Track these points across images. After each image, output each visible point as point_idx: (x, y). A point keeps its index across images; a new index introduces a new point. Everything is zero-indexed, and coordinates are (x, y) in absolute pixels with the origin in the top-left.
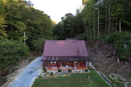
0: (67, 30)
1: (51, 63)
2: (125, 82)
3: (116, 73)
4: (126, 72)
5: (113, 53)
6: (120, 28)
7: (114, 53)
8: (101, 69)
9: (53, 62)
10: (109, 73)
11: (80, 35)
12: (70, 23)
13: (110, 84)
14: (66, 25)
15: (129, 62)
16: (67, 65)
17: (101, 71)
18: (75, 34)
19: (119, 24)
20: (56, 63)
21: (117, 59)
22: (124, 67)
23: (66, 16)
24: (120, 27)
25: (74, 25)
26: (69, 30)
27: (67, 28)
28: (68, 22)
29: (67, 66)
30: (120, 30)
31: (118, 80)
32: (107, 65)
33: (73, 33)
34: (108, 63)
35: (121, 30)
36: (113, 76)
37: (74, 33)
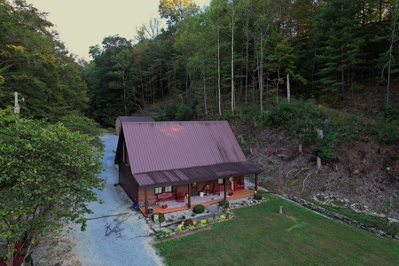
0: (113, 90)
1: (157, 192)
2: (350, 204)
3: (323, 190)
4: (342, 185)
5: (298, 149)
6: (289, 91)
7: (300, 149)
8: (285, 188)
9: (163, 189)
10: (309, 194)
11: (154, 106)
12: (120, 69)
13: (326, 214)
14: (111, 73)
15: (340, 164)
16: (202, 191)
17: (286, 192)
18: (138, 103)
19: (286, 80)
20: (170, 190)
21: (316, 160)
22: (333, 175)
23: (104, 43)
24: (288, 88)
25: (135, 74)
26: (120, 91)
27: (112, 85)
28: (116, 66)
29: (202, 194)
30: (289, 95)
31: (335, 202)
32: (296, 178)
33: (133, 100)
34: (295, 173)
35: (291, 94)
36: (321, 198)
37: (136, 99)
